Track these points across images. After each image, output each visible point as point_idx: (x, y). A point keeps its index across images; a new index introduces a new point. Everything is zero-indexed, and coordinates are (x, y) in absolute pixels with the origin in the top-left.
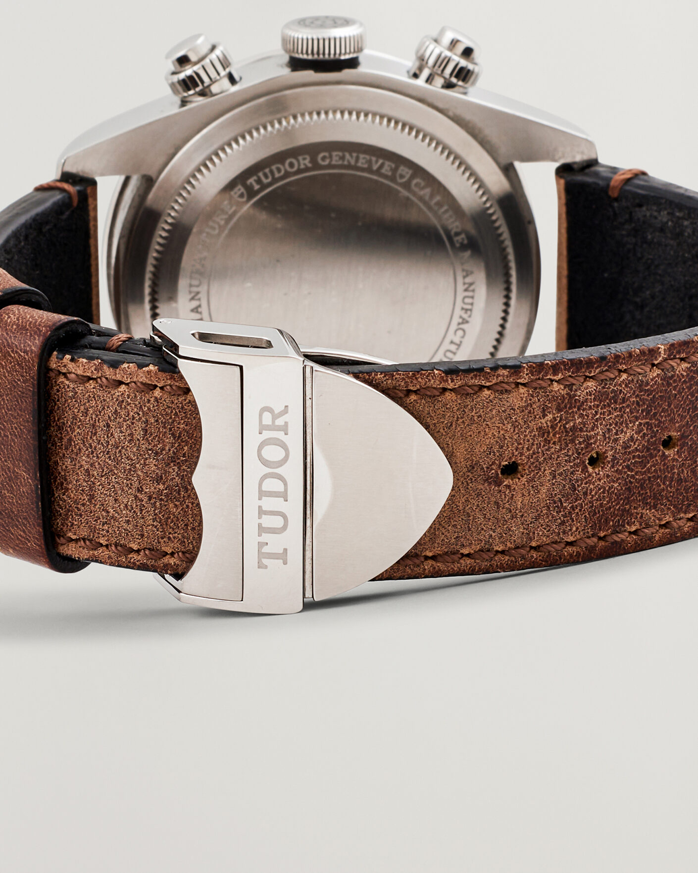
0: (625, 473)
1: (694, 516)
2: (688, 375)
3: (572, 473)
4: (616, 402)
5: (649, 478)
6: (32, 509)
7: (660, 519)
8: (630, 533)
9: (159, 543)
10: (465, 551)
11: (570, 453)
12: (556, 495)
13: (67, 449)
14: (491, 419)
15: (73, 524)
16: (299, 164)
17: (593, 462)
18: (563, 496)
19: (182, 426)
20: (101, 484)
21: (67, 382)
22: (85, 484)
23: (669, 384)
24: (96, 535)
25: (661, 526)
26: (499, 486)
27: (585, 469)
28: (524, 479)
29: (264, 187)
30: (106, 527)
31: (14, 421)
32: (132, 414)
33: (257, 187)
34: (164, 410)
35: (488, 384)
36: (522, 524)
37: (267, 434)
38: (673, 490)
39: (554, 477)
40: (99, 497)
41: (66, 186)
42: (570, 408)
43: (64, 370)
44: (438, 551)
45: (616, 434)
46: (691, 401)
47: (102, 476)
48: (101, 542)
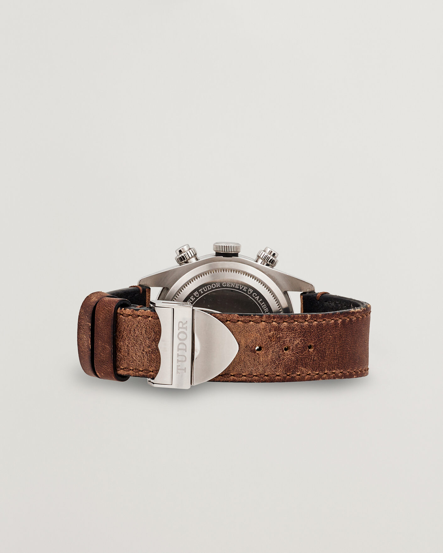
0: (296, 354)
1: (318, 373)
2: (317, 326)
3: (279, 352)
4: (293, 331)
5: (304, 357)
6: (110, 358)
7: (307, 372)
8: (298, 375)
9: (148, 367)
10: (244, 374)
11: (278, 345)
12: (273, 358)
13: (121, 339)
14: (253, 331)
15: (122, 363)
16: (216, 286)
17: (286, 349)
18: (276, 359)
19: (157, 329)
20: (132, 349)
21: (123, 317)
22: (127, 350)
23: (311, 328)
24: (129, 366)
25: (308, 374)
26: (255, 353)
27: (283, 351)
28: (263, 352)
29: (204, 292)
30: (132, 363)
31: (106, 330)
32: (142, 326)
33: (202, 292)
34: (152, 324)
35: (252, 320)
36: (262, 367)
37: (181, 330)
38: (311, 363)
39: (273, 353)
40: (131, 353)
41: (139, 287)
42: (279, 331)
43: (122, 313)
44: (235, 373)
45: (293, 341)
46: (318, 335)
47: (132, 347)
48: (131, 368)
